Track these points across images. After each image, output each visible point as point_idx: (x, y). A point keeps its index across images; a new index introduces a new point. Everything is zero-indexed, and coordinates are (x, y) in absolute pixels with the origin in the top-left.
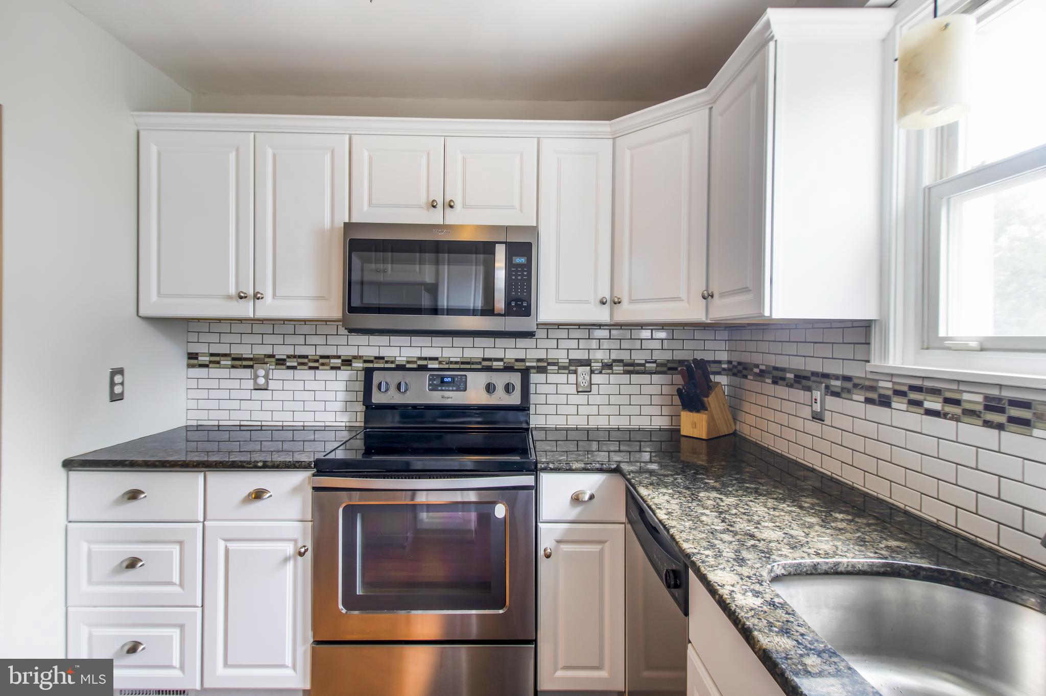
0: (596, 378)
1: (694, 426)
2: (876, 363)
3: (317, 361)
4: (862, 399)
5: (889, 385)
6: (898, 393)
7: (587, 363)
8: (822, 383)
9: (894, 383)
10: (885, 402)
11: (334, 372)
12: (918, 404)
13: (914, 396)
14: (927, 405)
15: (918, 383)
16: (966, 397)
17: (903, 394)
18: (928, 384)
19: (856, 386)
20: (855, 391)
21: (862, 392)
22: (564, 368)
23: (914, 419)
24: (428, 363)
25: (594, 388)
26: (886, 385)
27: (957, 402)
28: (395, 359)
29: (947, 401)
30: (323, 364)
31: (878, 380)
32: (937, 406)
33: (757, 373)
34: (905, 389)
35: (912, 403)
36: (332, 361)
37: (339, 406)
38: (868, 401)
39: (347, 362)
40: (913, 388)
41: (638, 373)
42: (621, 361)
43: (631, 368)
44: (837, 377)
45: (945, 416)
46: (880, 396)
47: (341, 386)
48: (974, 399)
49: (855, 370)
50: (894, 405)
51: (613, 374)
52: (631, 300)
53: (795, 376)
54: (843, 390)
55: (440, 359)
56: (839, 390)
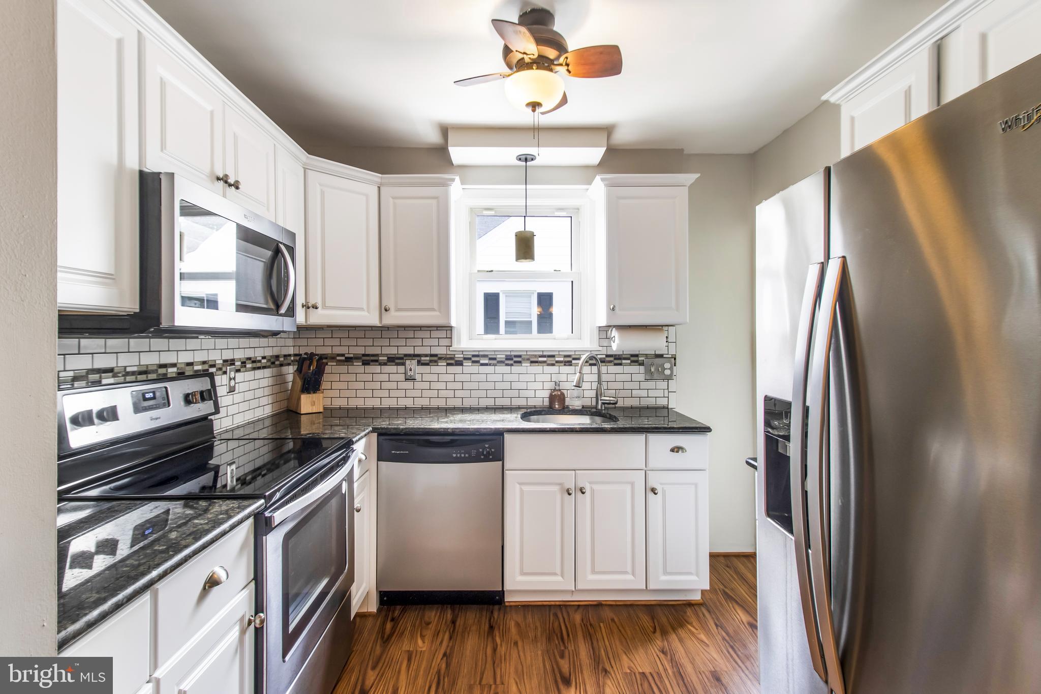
0: (240, 377)
1: (313, 404)
2: (456, 346)
4: (445, 364)
5: (462, 356)
6: (465, 359)
7: (232, 362)
8: (415, 359)
9: (464, 355)
10: (459, 363)
12: (478, 362)
13: (474, 359)
14: (481, 362)
15: (477, 353)
16: (498, 356)
17: (470, 359)
18: (481, 353)
19: (440, 358)
20: (439, 361)
21: (445, 361)
22: (220, 369)
23: (475, 368)
24: (101, 377)
25: (237, 385)
26: (459, 356)
27: (495, 359)
29: (490, 359)
31: (454, 355)
32: (486, 362)
33: (343, 360)
34: (470, 356)
35: (474, 362)
38: (448, 364)
40: (474, 356)
41: (259, 368)
42: (249, 359)
43: (255, 365)
44: (426, 356)
45: (490, 365)
46: (456, 361)
48: (501, 357)
49: (441, 351)
50: (464, 364)
51: (246, 371)
52: (325, 306)
53: (388, 358)
54: (431, 361)
55: (116, 370)
56: (428, 362)
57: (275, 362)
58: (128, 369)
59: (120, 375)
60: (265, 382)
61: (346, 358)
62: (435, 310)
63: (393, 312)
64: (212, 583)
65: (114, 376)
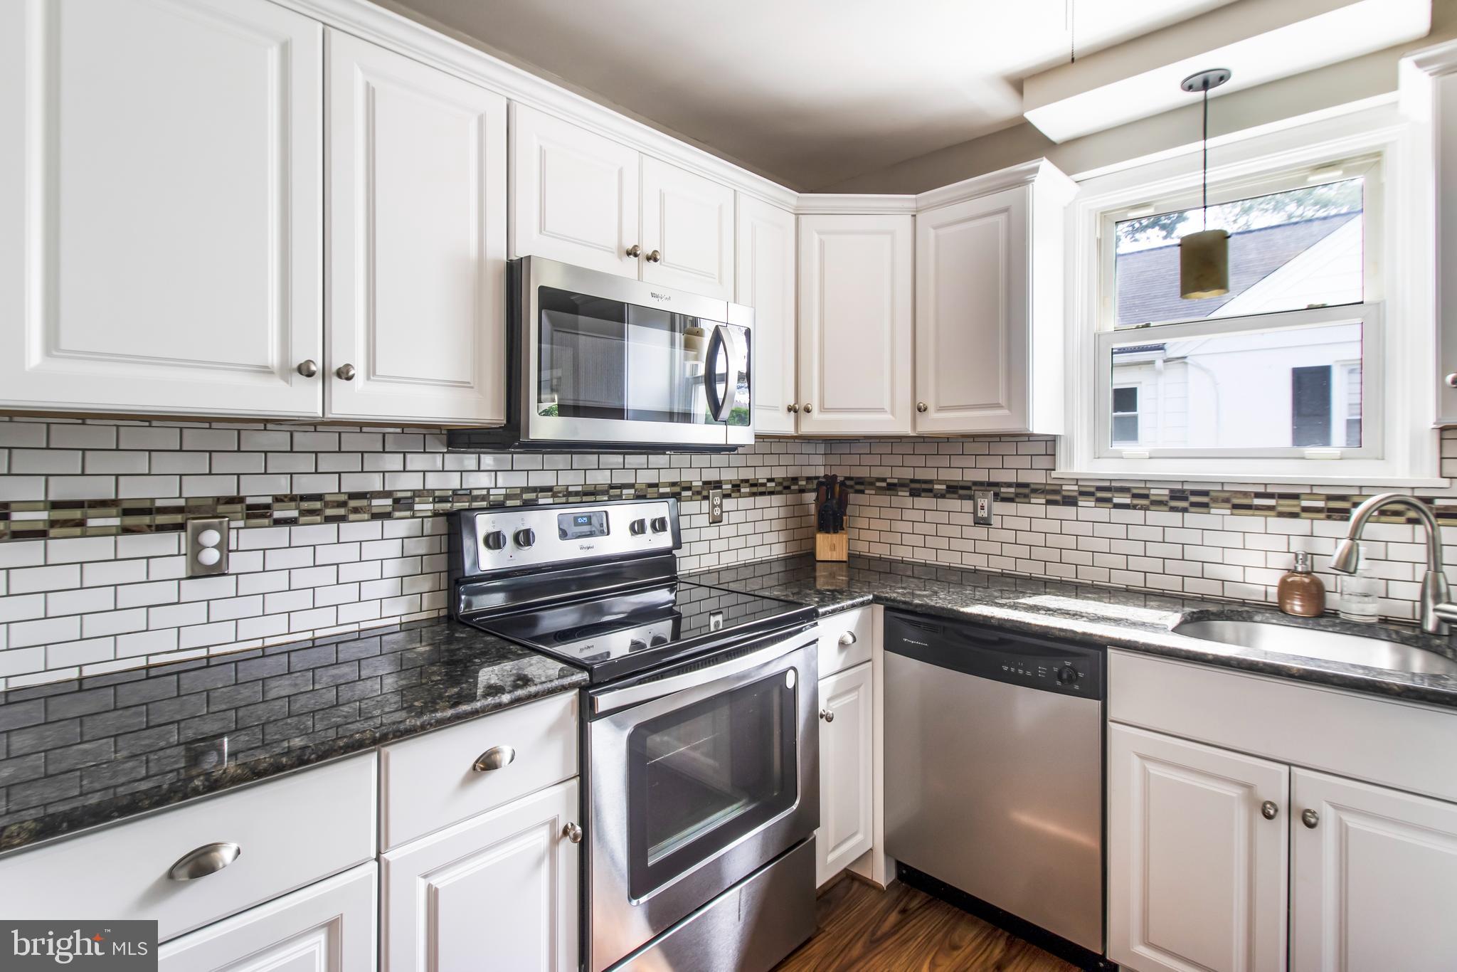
0: (729, 504)
1: (833, 548)
2: (1062, 470)
3: (343, 504)
4: (1043, 501)
5: (1076, 488)
6: (1082, 493)
7: (718, 485)
8: (990, 491)
9: (1079, 486)
10: (1070, 501)
11: (377, 524)
12: (1109, 500)
13: (1099, 494)
14: (1116, 500)
15: (1107, 484)
16: (1153, 492)
17: (1091, 494)
18: (1114, 484)
19: (1035, 491)
20: (1032, 495)
21: (1043, 496)
22: (699, 493)
23: (1103, 513)
24: (537, 496)
25: (725, 515)
26: (1071, 488)
27: (1146, 496)
28: (488, 492)
29: (1135, 496)
30: (356, 510)
31: (1061, 485)
32: (1127, 500)
34: (1092, 490)
35: (1099, 500)
36: (375, 502)
37: (389, 587)
38: (1049, 502)
39: (403, 503)
40: (1099, 489)
41: (762, 494)
42: (747, 481)
43: (755, 490)
44: (1009, 485)
45: (1134, 507)
46: (1064, 497)
47: (394, 548)
48: (1160, 492)
49: (1037, 478)
50: (1080, 503)
51: (740, 497)
52: (824, 409)
53: (948, 487)
54: (1017, 495)
55: (555, 489)
56: (1012, 496)
57: (787, 486)
58: (571, 489)
59: (560, 495)
60: (773, 513)
61: (889, 484)
62: (1002, 406)
63: (932, 414)
64: (487, 763)
65: (553, 496)
